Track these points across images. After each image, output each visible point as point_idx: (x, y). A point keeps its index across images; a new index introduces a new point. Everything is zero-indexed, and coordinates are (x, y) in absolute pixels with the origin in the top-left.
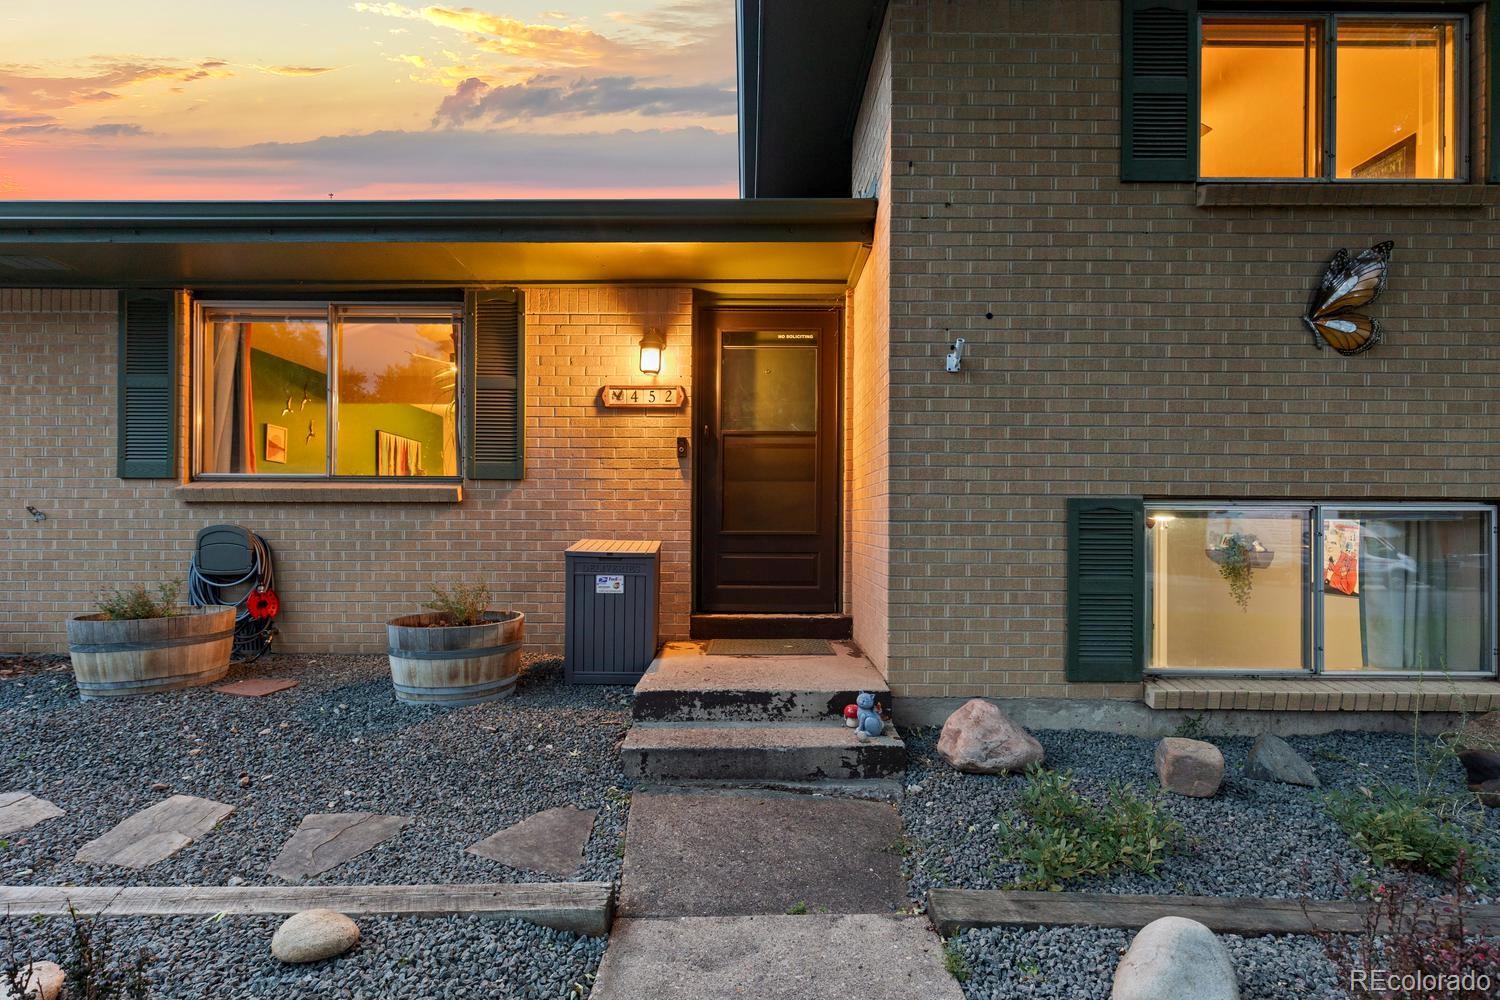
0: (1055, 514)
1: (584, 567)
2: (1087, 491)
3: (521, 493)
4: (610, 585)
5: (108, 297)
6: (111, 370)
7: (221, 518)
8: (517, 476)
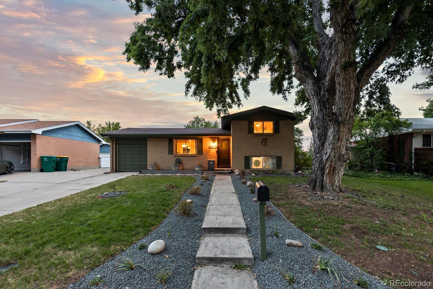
0: (244, 157)
1: (209, 161)
2: (246, 155)
3: (203, 155)
4: (211, 163)
5: (167, 139)
6: (167, 145)
7: (178, 158)
8: (202, 154)
